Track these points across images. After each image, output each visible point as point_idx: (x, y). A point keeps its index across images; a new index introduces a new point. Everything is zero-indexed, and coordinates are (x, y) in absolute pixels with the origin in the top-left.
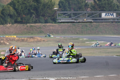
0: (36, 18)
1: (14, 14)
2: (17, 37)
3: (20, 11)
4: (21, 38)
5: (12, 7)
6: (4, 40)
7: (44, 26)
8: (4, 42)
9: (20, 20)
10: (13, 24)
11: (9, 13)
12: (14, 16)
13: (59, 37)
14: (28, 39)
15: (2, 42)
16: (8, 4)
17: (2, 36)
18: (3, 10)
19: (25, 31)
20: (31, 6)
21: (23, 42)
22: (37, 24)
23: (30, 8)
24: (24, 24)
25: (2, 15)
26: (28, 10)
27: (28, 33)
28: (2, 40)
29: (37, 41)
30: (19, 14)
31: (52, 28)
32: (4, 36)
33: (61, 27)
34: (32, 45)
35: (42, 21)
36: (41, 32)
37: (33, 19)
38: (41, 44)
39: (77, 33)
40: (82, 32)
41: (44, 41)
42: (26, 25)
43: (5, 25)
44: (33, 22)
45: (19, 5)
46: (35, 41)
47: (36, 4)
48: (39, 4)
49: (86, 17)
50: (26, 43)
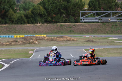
0: (66, 17)
1: (44, 14)
2: (46, 36)
3: (50, 11)
4: (50, 38)
5: (42, 6)
6: (33, 40)
7: (74, 25)
8: (33, 42)
9: (50, 20)
10: (43, 23)
11: (40, 12)
12: (44, 15)
13: (89, 37)
14: (58, 38)
15: (31, 41)
16: (39, 4)
17: (32, 36)
18: (33, 9)
19: (55, 30)
20: (61, 5)
21: (52, 41)
22: (67, 23)
23: (60, 7)
24: (54, 23)
25: (32, 15)
26: (58, 9)
27: (58, 32)
28: (31, 39)
29: (66, 41)
30: (49, 13)
31: (81, 27)
32: (34, 36)
33: (91, 27)
34: (61, 45)
35: (72, 21)
36: (70, 32)
37: (63, 19)
38: (70, 43)
39: (107, 33)
40: (112, 32)
41: (73, 40)
42: (56, 25)
43: (35, 25)
44: (63, 22)
45: (50, 4)
46: (65, 40)
47: (66, 3)
48: (70, 4)
49: (110, 17)
50: (55, 42)
